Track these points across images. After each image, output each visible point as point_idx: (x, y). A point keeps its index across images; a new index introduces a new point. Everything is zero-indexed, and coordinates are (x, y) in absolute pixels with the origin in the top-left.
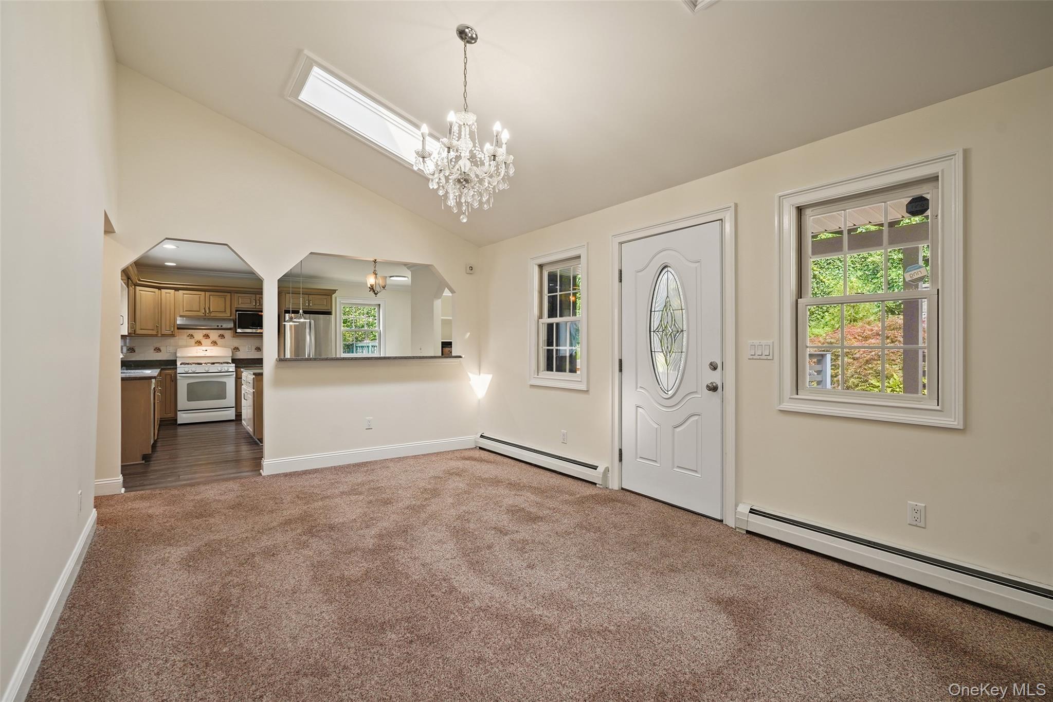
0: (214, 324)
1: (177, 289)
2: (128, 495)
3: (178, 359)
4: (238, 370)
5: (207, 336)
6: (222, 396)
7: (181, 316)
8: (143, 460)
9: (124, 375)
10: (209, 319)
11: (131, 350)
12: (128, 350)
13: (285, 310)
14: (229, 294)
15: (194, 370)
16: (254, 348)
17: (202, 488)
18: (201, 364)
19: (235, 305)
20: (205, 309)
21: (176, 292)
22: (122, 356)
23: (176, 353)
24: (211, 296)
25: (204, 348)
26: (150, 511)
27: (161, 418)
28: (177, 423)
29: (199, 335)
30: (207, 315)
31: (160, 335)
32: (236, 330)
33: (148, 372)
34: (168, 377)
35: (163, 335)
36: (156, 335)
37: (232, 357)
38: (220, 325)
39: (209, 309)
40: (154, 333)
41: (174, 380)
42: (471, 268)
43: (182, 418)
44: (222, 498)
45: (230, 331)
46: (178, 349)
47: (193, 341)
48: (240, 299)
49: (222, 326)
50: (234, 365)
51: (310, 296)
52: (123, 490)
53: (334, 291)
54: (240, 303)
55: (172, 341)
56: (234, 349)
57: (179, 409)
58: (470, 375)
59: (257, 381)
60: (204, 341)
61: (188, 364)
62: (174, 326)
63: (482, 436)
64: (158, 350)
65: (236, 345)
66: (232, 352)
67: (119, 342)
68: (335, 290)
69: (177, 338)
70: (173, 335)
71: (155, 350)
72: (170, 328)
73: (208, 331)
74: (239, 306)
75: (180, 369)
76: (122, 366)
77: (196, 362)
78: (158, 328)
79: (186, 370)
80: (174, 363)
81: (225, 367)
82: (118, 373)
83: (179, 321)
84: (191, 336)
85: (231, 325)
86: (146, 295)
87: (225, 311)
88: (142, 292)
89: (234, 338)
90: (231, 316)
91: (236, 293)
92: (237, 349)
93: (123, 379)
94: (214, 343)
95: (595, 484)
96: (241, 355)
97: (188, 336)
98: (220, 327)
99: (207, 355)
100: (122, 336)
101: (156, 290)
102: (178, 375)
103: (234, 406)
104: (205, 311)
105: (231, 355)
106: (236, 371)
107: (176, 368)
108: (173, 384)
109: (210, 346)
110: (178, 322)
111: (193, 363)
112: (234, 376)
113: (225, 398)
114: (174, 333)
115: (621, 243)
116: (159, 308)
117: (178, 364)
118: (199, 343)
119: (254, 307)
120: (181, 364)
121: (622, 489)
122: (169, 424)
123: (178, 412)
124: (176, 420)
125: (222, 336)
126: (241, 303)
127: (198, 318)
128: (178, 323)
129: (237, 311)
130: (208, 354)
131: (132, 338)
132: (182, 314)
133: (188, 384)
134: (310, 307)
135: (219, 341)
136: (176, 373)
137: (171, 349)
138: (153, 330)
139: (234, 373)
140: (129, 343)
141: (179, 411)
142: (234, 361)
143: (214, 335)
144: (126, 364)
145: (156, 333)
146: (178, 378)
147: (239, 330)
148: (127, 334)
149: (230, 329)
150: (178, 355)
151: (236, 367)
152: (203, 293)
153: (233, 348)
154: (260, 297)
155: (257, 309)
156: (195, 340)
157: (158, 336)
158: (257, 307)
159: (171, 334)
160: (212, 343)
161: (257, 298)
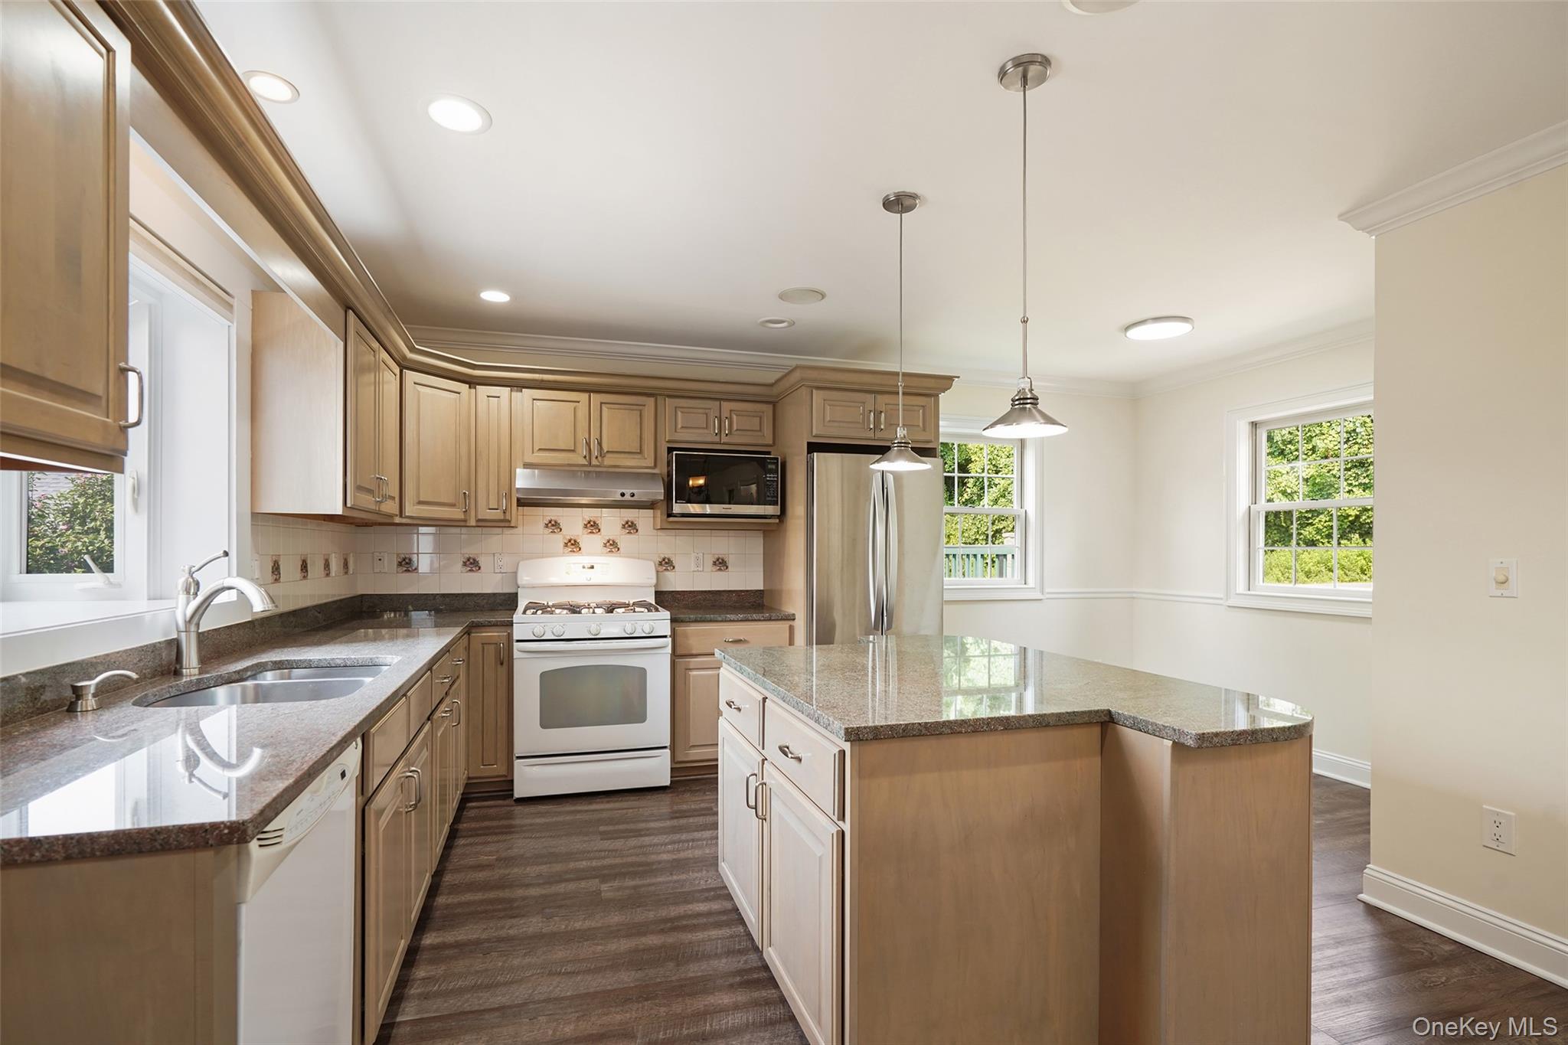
0: (613, 491)
1: (516, 386)
3: (520, 592)
4: (680, 629)
5: (593, 526)
6: (635, 713)
7: (527, 466)
10: (599, 475)
13: (809, 444)
14: (652, 399)
15: (557, 628)
16: (710, 560)
18: (580, 611)
19: (667, 435)
20: (588, 444)
21: (514, 394)
23: (514, 577)
24: (604, 406)
25: (587, 561)
27: (469, 778)
28: (512, 795)
29: (572, 521)
30: (594, 462)
31: (473, 522)
32: (670, 507)
34: (491, 650)
35: (482, 523)
36: (462, 524)
37: (656, 586)
38: (628, 492)
39: (600, 444)
40: (456, 513)
41: (505, 661)
43: (529, 780)
45: (650, 512)
46: (521, 564)
47: (559, 539)
48: (679, 414)
49: (633, 495)
50: (666, 614)
51: (879, 397)
53: (945, 382)
54: (679, 426)
55: (504, 537)
56: (660, 564)
57: (518, 752)
59: (860, 773)
60: (587, 540)
61: (546, 610)
62: (509, 497)
64: (472, 564)
65: (666, 553)
66: (656, 573)
68: (951, 379)
69: (519, 530)
70: (505, 523)
71: (465, 564)
72: (499, 501)
73: (598, 512)
74: (678, 437)
75: (524, 625)
77: (568, 604)
78: (467, 499)
79: (540, 629)
80: (509, 602)
81: (642, 622)
83: (524, 480)
84: (554, 526)
85: (658, 492)
86: (432, 399)
87: (641, 452)
88: (419, 388)
89: (660, 533)
90: (655, 466)
91: (670, 396)
92: (666, 564)
94: (612, 545)
96: (678, 582)
97: (547, 526)
98: (627, 497)
99: (593, 582)
101: (463, 388)
102: (516, 644)
103: (668, 744)
104: (590, 451)
105: (654, 581)
106: (674, 635)
107: (513, 622)
108: (502, 671)
109: (602, 554)
110: (520, 483)
111: (558, 607)
112: (669, 650)
113: (644, 720)
114: (508, 517)
116: (471, 440)
117: (522, 604)
118: (573, 545)
119: (717, 439)
120: (528, 610)
122: (490, 795)
123: (517, 762)
124: (511, 786)
125: (631, 527)
126: (682, 427)
127: (569, 473)
128: (517, 486)
129: (670, 450)
130: (596, 577)
132: (530, 459)
133: (543, 675)
134: (879, 435)
135: (625, 540)
136: (510, 637)
137: (505, 564)
138: (453, 505)
139: (669, 640)
141: (518, 758)
142: (663, 599)
143: (611, 521)
145: (462, 516)
146: (516, 654)
147: (677, 508)
149: (651, 505)
150: (524, 578)
151: (673, 620)
152: (584, 397)
153: (658, 560)
154: (732, 408)
155: (724, 444)
156: (564, 538)
157: (468, 524)
158: (724, 439)
159: (502, 518)
160: (605, 546)
161: (725, 414)
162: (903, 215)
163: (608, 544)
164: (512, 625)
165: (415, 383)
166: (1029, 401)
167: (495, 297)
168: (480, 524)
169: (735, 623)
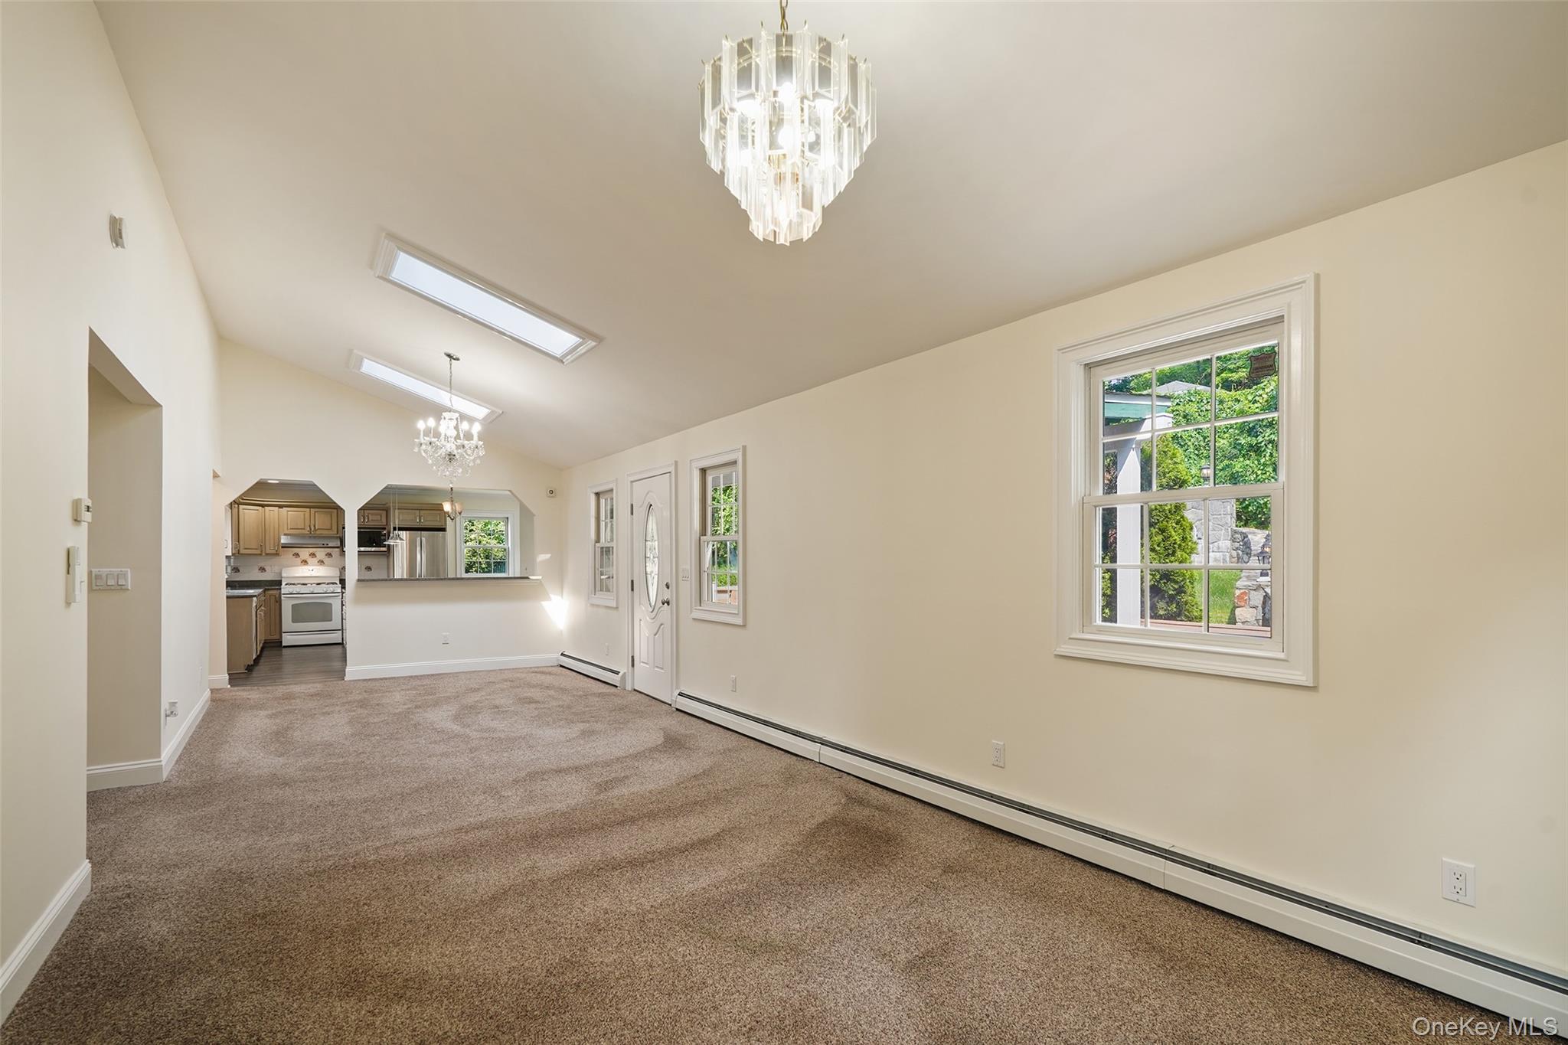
0: (321, 542)
1: (281, 507)
2: (232, 688)
3: (283, 579)
5: (313, 555)
6: (327, 617)
7: (285, 535)
8: (246, 670)
9: (229, 594)
10: (315, 537)
11: (236, 570)
12: (232, 570)
13: (394, 528)
14: (335, 510)
15: (298, 590)
16: (364, 567)
17: (292, 686)
18: (306, 584)
19: (342, 522)
20: (310, 526)
22: (226, 577)
23: (281, 574)
24: (316, 513)
25: (311, 568)
26: (249, 697)
27: (266, 639)
28: (281, 645)
29: (304, 553)
30: (313, 532)
31: (264, 554)
33: (251, 592)
34: (273, 598)
35: (267, 554)
36: (261, 555)
37: (339, 577)
38: (325, 543)
39: (315, 526)
40: (258, 552)
41: (279, 601)
42: (551, 492)
43: (287, 639)
44: (306, 692)
45: (336, 550)
46: (283, 569)
47: (299, 560)
49: (328, 544)
51: (422, 511)
52: (229, 686)
55: (276, 559)
56: (342, 569)
57: (283, 630)
58: (552, 596)
60: (310, 560)
61: (294, 584)
62: (278, 545)
63: (562, 654)
64: (262, 569)
66: (340, 573)
67: (224, 563)
69: (282, 557)
70: (277, 554)
71: (259, 569)
72: (275, 547)
73: (314, 550)
75: (285, 589)
76: (227, 587)
77: (302, 582)
78: (262, 547)
79: (291, 590)
80: (279, 583)
81: (331, 588)
82: (223, 592)
83: (284, 540)
84: (297, 555)
85: (338, 543)
86: (249, 513)
87: (330, 529)
88: (245, 511)
90: (337, 533)
93: (228, 597)
94: (321, 562)
95: (617, 687)
97: (293, 555)
98: (325, 546)
99: (312, 575)
100: (227, 557)
101: (260, 508)
102: (283, 595)
103: (340, 629)
104: (311, 529)
105: (338, 575)
106: (343, 592)
107: (280, 589)
108: (277, 604)
109: (317, 565)
110: (282, 541)
111: (298, 584)
112: (340, 597)
113: (331, 620)
115: (632, 482)
116: (263, 527)
117: (283, 584)
118: (305, 562)
120: (286, 584)
121: (635, 690)
122: (273, 646)
123: (283, 634)
124: (281, 642)
125: (329, 555)
127: (303, 536)
129: (343, 528)
130: (314, 574)
131: (238, 557)
132: (286, 532)
133: (293, 605)
134: (422, 524)
135: (327, 560)
136: (280, 593)
137: (276, 569)
138: (257, 549)
140: (234, 562)
143: (321, 553)
144: (230, 585)
145: (260, 553)
146: (283, 598)
148: (230, 554)
149: (337, 548)
150: (284, 575)
151: (343, 587)
152: (308, 510)
153: (341, 567)
154: (369, 513)
156: (301, 559)
159: (275, 553)
160: (318, 562)
165: (242, 509)
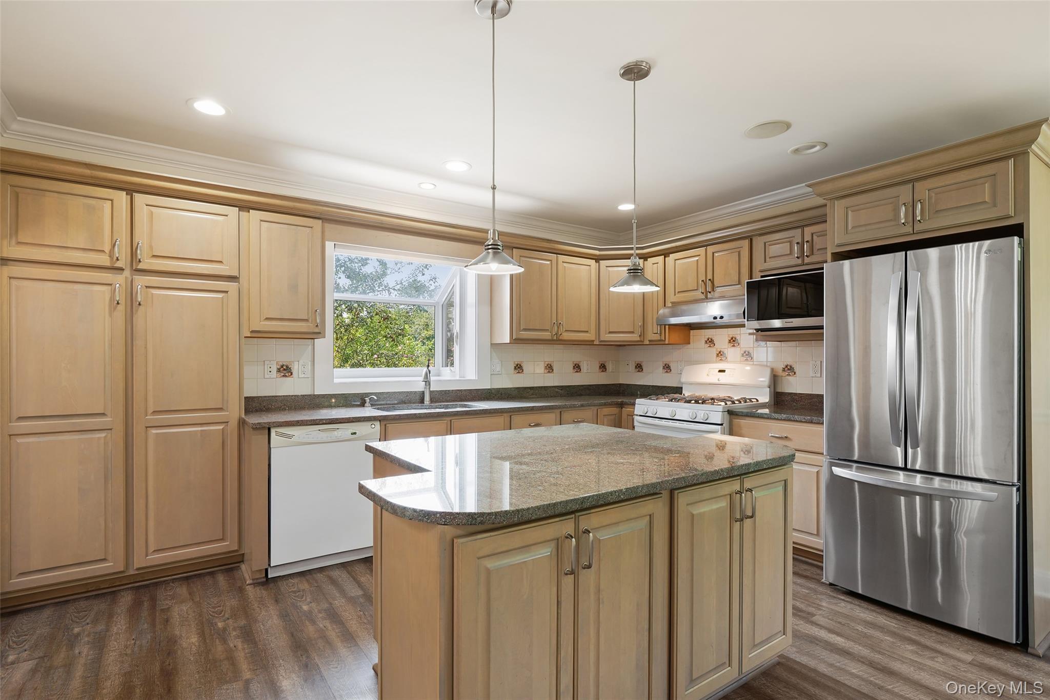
4: (736, 420)
5: (734, 341)
7: (672, 304)
13: (833, 255)
14: (748, 241)
19: (759, 266)
20: (705, 283)
21: (666, 259)
24: (715, 254)
25: (723, 367)
29: (721, 338)
30: (709, 296)
36: (641, 342)
38: (719, 316)
39: (712, 282)
40: (634, 337)
47: (713, 351)
49: (722, 318)
56: (784, 370)
60: (731, 352)
64: (667, 368)
71: (664, 368)
74: (767, 266)
78: (641, 328)
84: (710, 342)
87: (739, 284)
88: (610, 268)
91: (761, 235)
92: (788, 370)
94: (747, 356)
96: (799, 386)
98: (718, 319)
114: (663, 338)
118: (721, 355)
119: (799, 261)
126: (771, 257)
134: (917, 228)
145: (638, 339)
147: (754, 325)
150: (684, 379)
152: (703, 251)
154: (813, 232)
155: (807, 264)
156: (716, 351)
157: (645, 344)
158: (807, 260)
159: (659, 339)
160: (743, 356)
161: (807, 237)
162: (636, 82)
163: (745, 354)
164: (635, 405)
165: (607, 267)
166: (490, 247)
167: (627, 207)
168: (651, 343)
169: (778, 422)
